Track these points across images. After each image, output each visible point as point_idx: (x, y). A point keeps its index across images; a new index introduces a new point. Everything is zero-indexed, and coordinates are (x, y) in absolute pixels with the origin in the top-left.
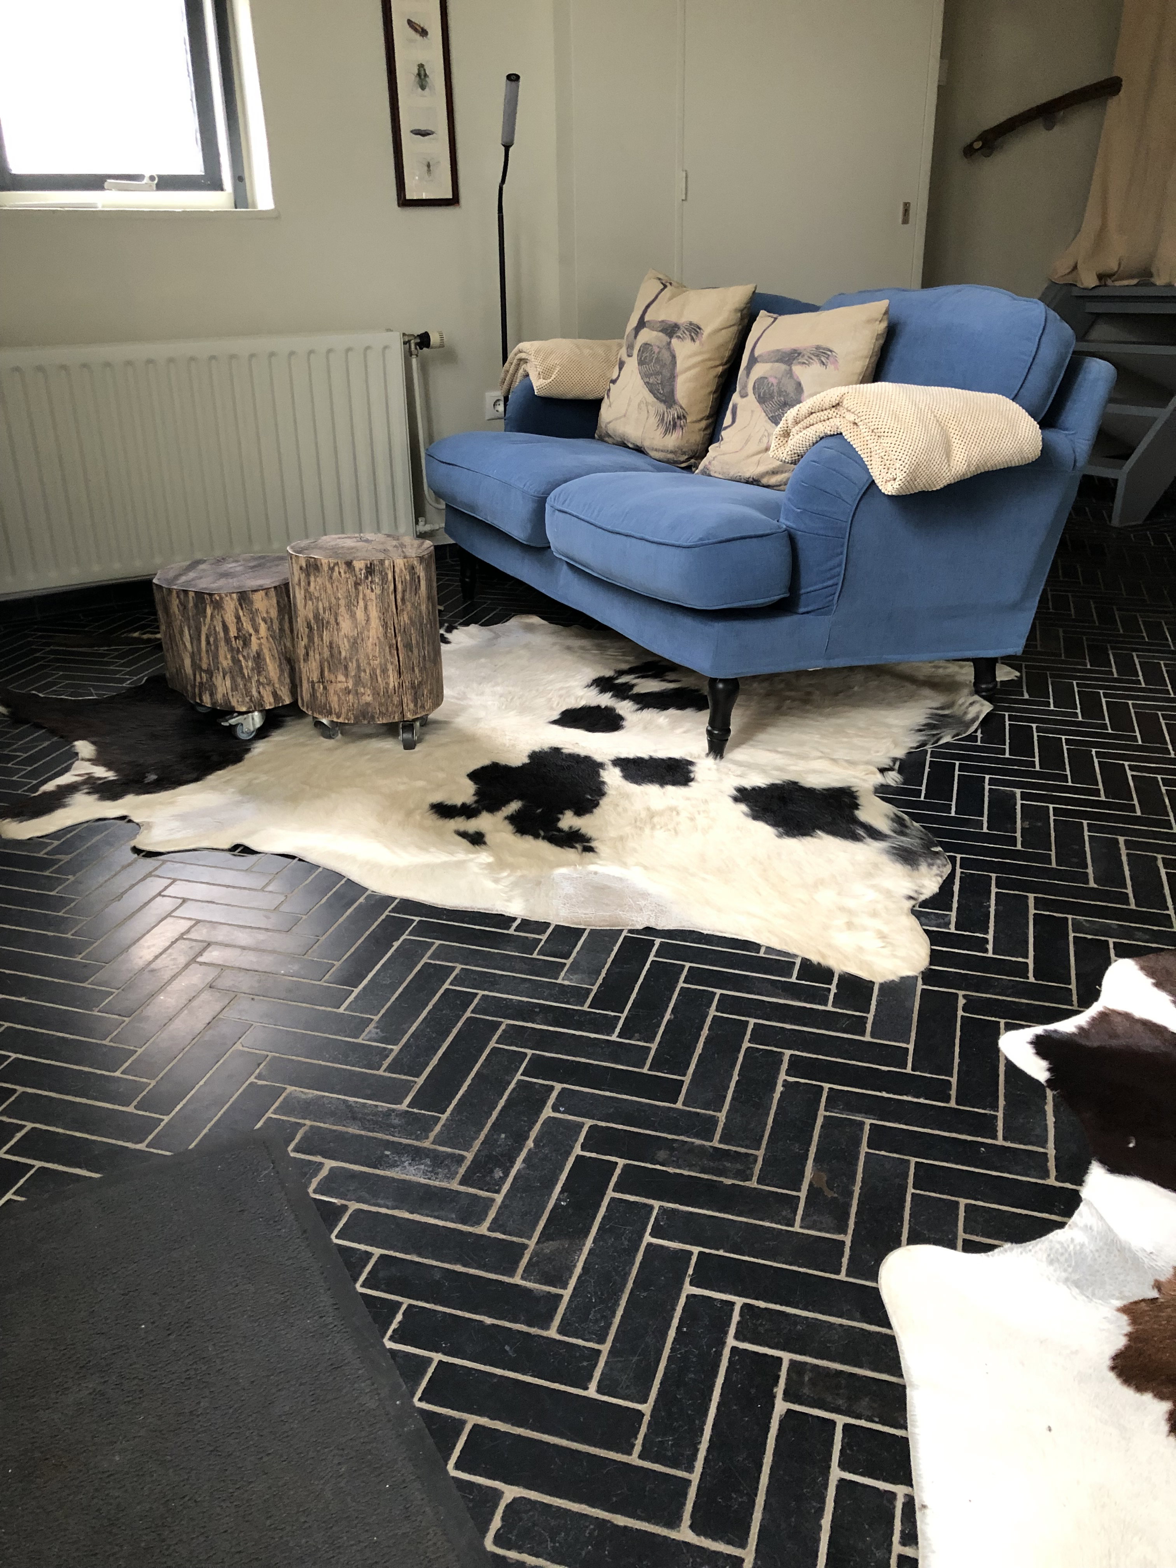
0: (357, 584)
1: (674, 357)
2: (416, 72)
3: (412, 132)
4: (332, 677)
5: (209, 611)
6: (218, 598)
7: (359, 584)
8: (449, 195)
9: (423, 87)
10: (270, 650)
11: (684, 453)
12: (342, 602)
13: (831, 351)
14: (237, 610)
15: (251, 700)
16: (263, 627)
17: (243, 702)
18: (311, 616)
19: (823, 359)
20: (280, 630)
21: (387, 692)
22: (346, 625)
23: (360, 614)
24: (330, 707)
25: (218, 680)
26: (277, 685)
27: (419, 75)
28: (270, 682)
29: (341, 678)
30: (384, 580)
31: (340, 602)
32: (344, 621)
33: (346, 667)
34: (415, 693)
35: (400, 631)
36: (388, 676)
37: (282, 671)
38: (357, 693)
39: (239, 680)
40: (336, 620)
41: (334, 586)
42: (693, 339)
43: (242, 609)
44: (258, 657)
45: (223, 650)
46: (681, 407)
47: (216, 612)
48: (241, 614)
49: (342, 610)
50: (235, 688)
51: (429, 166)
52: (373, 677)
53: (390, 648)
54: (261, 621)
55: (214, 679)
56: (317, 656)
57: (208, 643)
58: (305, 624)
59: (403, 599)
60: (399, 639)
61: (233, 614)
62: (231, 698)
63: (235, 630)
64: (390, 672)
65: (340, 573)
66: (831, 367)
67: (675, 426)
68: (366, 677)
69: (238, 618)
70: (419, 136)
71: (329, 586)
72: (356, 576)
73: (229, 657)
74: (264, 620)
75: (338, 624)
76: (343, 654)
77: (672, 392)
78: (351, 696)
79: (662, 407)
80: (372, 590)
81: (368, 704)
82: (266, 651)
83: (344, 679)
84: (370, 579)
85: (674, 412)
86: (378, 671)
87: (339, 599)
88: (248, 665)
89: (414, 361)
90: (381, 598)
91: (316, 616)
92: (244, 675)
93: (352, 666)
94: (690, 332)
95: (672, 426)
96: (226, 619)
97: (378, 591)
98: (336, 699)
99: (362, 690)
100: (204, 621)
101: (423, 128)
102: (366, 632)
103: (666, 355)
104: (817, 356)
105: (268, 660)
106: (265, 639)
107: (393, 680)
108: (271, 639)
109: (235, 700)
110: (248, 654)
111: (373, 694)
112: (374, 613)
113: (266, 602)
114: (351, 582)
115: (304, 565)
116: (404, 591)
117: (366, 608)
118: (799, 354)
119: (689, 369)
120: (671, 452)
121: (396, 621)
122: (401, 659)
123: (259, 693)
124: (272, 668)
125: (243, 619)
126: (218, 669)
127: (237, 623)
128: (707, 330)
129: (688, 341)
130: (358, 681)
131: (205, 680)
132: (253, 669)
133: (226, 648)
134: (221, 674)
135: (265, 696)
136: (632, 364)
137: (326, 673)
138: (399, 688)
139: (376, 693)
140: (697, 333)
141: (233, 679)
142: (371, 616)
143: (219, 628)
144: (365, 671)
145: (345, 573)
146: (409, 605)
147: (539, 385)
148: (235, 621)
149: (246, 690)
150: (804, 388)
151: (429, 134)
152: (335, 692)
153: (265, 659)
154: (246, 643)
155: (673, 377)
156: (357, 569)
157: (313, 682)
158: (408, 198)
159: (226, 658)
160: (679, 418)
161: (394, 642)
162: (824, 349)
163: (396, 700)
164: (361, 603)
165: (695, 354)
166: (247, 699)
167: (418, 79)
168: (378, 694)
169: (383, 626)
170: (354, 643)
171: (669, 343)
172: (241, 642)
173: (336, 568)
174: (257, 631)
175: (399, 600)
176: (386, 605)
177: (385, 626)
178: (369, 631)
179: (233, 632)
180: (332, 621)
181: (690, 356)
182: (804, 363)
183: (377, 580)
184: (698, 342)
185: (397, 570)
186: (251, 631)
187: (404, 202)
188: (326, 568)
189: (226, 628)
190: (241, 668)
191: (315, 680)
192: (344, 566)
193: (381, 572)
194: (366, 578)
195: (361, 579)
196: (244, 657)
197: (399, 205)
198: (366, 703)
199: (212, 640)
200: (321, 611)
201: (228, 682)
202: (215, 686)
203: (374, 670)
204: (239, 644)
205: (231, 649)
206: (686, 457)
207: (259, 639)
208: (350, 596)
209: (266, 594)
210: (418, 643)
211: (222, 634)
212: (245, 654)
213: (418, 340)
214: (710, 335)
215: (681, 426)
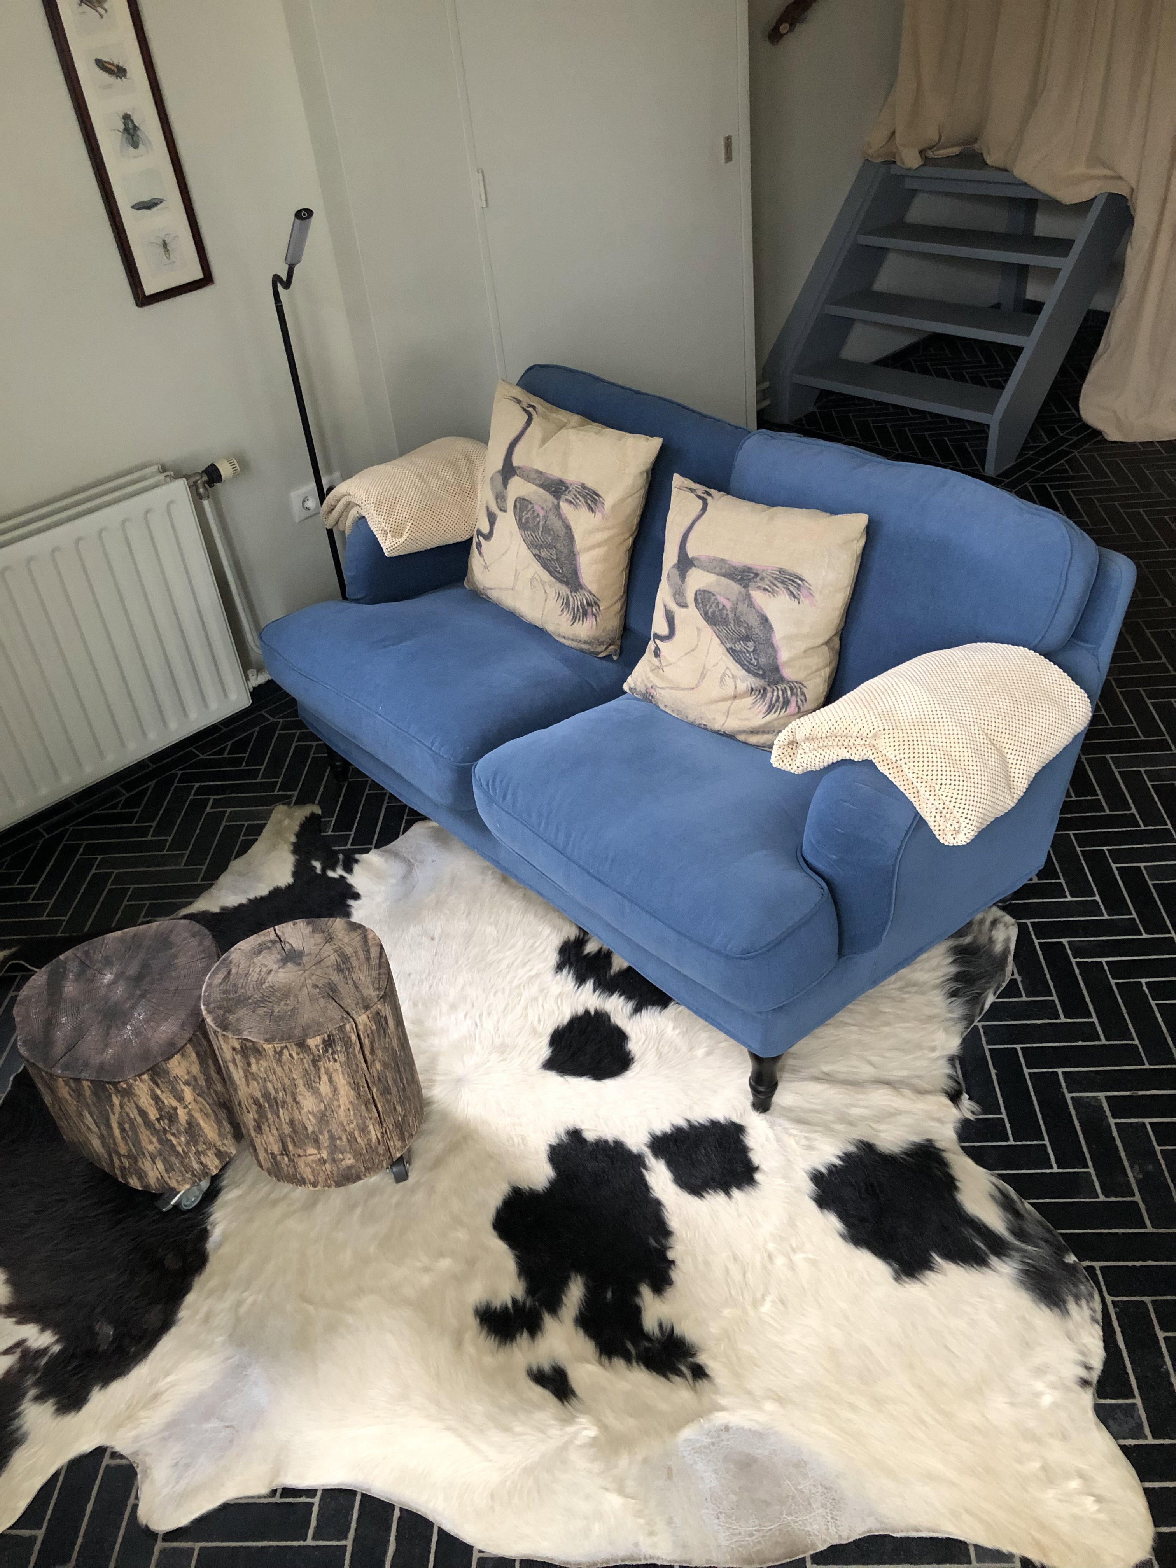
0: (315, 1062)
1: (568, 528)
2: (121, 127)
3: (133, 207)
4: (301, 1152)
5: (116, 1100)
6: (125, 1086)
7: (318, 1061)
8: (199, 275)
9: (135, 145)
10: (201, 1110)
11: (602, 643)
12: (300, 1082)
13: (802, 580)
14: (153, 1091)
15: (193, 1175)
16: (188, 1094)
17: (184, 1179)
18: (258, 1095)
19: (791, 588)
20: (206, 1081)
21: (371, 1147)
22: (309, 1103)
23: (324, 1088)
24: (302, 1177)
25: (146, 1165)
26: (219, 1143)
27: (126, 130)
28: (210, 1145)
29: (311, 1150)
30: (347, 1043)
31: (296, 1082)
32: (305, 1098)
33: (317, 1141)
34: (401, 1131)
35: (373, 1083)
36: (369, 1132)
37: (219, 1122)
38: (334, 1160)
39: (173, 1159)
40: (294, 1099)
41: (286, 1068)
42: (590, 508)
43: (158, 1086)
44: (192, 1128)
45: (145, 1136)
46: (591, 593)
47: (126, 1100)
48: (158, 1092)
49: (301, 1088)
50: (169, 1168)
51: (165, 245)
52: (352, 1140)
53: (366, 1105)
54: (183, 1087)
55: (140, 1163)
56: (275, 1132)
57: (123, 1130)
58: (251, 1101)
59: (372, 1051)
60: (374, 1091)
61: (149, 1097)
62: (169, 1182)
63: (156, 1112)
64: (371, 1128)
65: (291, 1055)
66: (805, 601)
67: (585, 614)
68: (343, 1143)
69: (156, 1098)
70: (144, 211)
71: (278, 1070)
72: (312, 1054)
73: (155, 1140)
74: (187, 1083)
75: (297, 1103)
76: (310, 1129)
77: (575, 573)
78: (327, 1165)
79: (565, 590)
80: (335, 1061)
81: (350, 1168)
82: (198, 1115)
83: (316, 1152)
84: (330, 1051)
85: (580, 598)
86: (357, 1133)
87: (294, 1079)
88: (179, 1142)
89: (206, 503)
90: (348, 1064)
91: (266, 1095)
92: (178, 1152)
93: (324, 1139)
94: (584, 497)
95: (581, 613)
96: (141, 1104)
97: (342, 1058)
98: (308, 1170)
99: (341, 1156)
100: (112, 1110)
101: (146, 198)
102: (335, 1103)
103: (557, 524)
104: (783, 583)
105: (202, 1123)
106: (193, 1103)
107: (374, 1133)
108: (199, 1098)
109: (174, 1181)
110: (178, 1130)
111: (354, 1157)
112: (341, 1081)
113: (184, 1064)
114: (307, 1061)
115: (238, 1047)
116: (372, 1044)
117: (331, 1080)
118: (757, 575)
119: (593, 547)
120: (585, 642)
121: (368, 1076)
122: (380, 1109)
123: (201, 1163)
124: (209, 1129)
125: (163, 1097)
126: (144, 1154)
127: (157, 1103)
128: (610, 500)
129: (584, 510)
130: (333, 1149)
131: (127, 1165)
132: (187, 1143)
133: (148, 1133)
134: (149, 1159)
135: (209, 1163)
136: (507, 522)
137: (291, 1148)
138: (383, 1137)
139: (357, 1154)
140: (595, 501)
141: (165, 1161)
142: (339, 1085)
143: (134, 1114)
144: (340, 1138)
145: (298, 1054)
146: (379, 1053)
147: (390, 546)
148: (153, 1102)
149: (185, 1166)
150: (774, 626)
151: (156, 204)
152: (307, 1165)
153: (198, 1124)
154: (172, 1117)
155: (572, 555)
156: (313, 1047)
157: (272, 1154)
158: (147, 294)
159: (151, 1142)
160: (589, 604)
161: (370, 1096)
162: (791, 575)
163: (381, 1149)
164: (324, 1078)
165: (597, 530)
166: (188, 1175)
167: (126, 135)
168: (361, 1154)
169: (354, 1089)
170: (322, 1117)
171: (558, 507)
172: (166, 1121)
173: (285, 1051)
174: (180, 1099)
175: (367, 1053)
176: (354, 1067)
177: (356, 1086)
178: (338, 1100)
179: (153, 1114)
180: (289, 1099)
181: (592, 532)
182: (765, 589)
183: (339, 1049)
184: (599, 514)
185: (361, 1027)
186: (175, 1103)
187: (143, 300)
188: (271, 1053)
189: (143, 1113)
190: (173, 1146)
191: (276, 1152)
192: (295, 1048)
193: (342, 1039)
194: (327, 1051)
195: (319, 1056)
196: (173, 1134)
197: (137, 305)
198: (348, 1167)
199: (127, 1126)
200: (272, 1091)
201: (160, 1165)
202: (145, 1172)
203: (352, 1134)
204: (165, 1123)
205: (155, 1132)
206: (605, 646)
207: (186, 1107)
208: (309, 1075)
209: (183, 1055)
210: (395, 1081)
211: (139, 1120)
212: (174, 1131)
213: (205, 478)
214: (614, 507)
215: (593, 614)
